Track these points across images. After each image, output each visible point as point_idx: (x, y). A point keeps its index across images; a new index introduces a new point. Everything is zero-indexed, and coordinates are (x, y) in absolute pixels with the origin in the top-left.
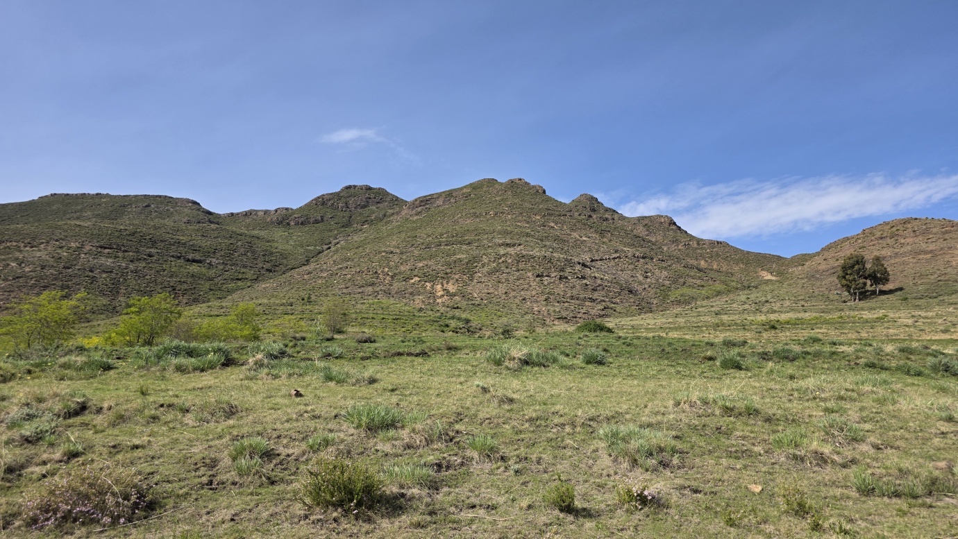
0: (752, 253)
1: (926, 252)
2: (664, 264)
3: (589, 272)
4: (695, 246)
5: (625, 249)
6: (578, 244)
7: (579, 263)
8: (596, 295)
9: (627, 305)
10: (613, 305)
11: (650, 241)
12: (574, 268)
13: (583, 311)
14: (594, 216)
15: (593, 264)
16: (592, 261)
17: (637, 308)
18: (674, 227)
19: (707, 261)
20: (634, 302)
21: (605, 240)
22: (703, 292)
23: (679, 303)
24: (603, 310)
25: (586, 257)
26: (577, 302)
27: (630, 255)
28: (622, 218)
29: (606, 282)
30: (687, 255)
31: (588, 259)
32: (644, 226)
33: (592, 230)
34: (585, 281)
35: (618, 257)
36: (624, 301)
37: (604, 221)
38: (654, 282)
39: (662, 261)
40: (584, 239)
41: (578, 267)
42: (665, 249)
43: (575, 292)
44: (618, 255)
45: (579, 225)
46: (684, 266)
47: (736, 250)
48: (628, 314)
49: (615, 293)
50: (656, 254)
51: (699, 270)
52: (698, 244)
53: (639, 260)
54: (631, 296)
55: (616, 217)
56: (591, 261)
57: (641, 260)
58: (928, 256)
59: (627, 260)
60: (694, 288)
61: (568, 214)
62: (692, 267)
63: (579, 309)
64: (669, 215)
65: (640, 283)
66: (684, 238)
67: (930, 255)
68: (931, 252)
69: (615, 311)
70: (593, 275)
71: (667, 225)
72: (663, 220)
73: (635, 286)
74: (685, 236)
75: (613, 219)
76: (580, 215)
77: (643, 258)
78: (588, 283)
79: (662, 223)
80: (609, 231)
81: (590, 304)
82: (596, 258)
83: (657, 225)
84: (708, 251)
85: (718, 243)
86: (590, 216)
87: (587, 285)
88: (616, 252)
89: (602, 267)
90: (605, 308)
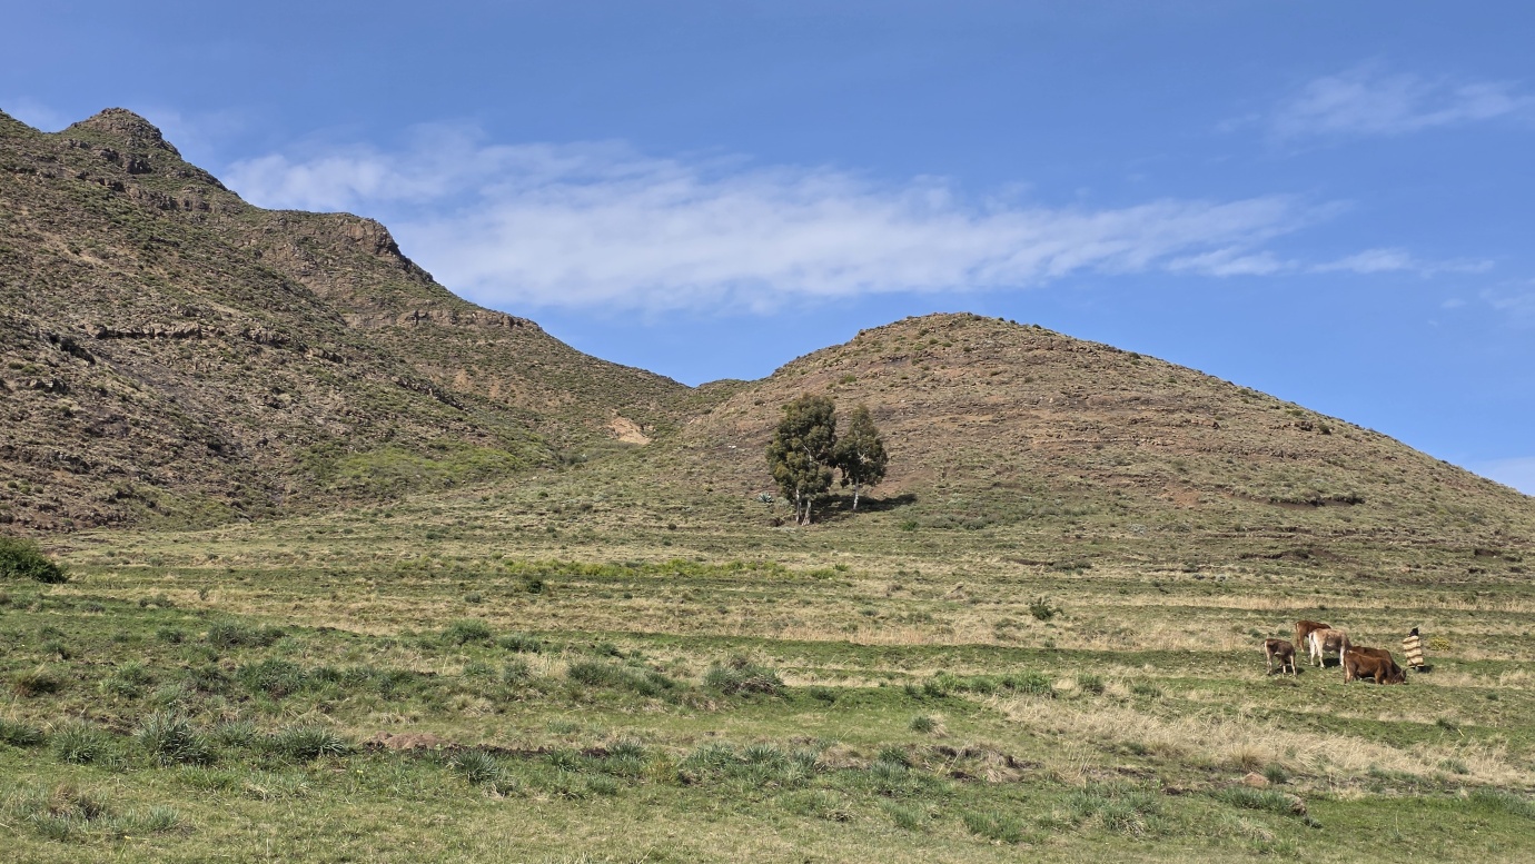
0: (600, 362)
1: (983, 409)
2: (338, 371)
3: (85, 372)
4: (447, 323)
5: (221, 308)
6: (62, 274)
7: (54, 340)
8: (95, 451)
9: (197, 488)
10: (149, 488)
11: (305, 293)
12: (32, 354)
13: (37, 500)
14: (133, 190)
15: (106, 345)
16: (104, 335)
17: (230, 500)
18: (391, 259)
19: (473, 374)
20: (220, 482)
21: (158, 271)
22: (441, 465)
23: (363, 492)
24: (111, 501)
25: (85, 322)
26: (26, 469)
27: (232, 329)
28: (235, 206)
29: (139, 409)
30: (418, 350)
31: (90, 329)
32: (299, 243)
33: (118, 234)
34: (66, 401)
35: (192, 332)
36: (191, 476)
37: (164, 208)
38: (297, 422)
39: (335, 359)
40: (86, 258)
41: (49, 352)
42: (354, 321)
43: (22, 434)
44: (194, 325)
45: (75, 212)
46: (400, 384)
47: (561, 350)
48: (194, 520)
49: (163, 448)
50: (319, 335)
51: (441, 398)
52: (456, 319)
53: (259, 350)
54: (214, 461)
55: (215, 200)
56: (100, 337)
57: (268, 350)
58: (986, 419)
59: (222, 344)
60: (415, 450)
61: (42, 168)
62: (423, 388)
63: (28, 492)
64: (378, 220)
65: (254, 424)
66: (417, 295)
67: (990, 417)
68: (994, 407)
69: (152, 505)
70: (96, 383)
71: (369, 249)
72: (358, 233)
73: (237, 432)
74: (421, 288)
75: (205, 207)
76: (82, 177)
77: (275, 343)
78: (75, 408)
79: (353, 240)
80: (176, 245)
81: (69, 478)
82: (117, 328)
83: (340, 245)
84: (482, 342)
85: (512, 322)
86: (118, 187)
87: (69, 414)
88: (189, 314)
89: (136, 361)
90: (120, 495)
